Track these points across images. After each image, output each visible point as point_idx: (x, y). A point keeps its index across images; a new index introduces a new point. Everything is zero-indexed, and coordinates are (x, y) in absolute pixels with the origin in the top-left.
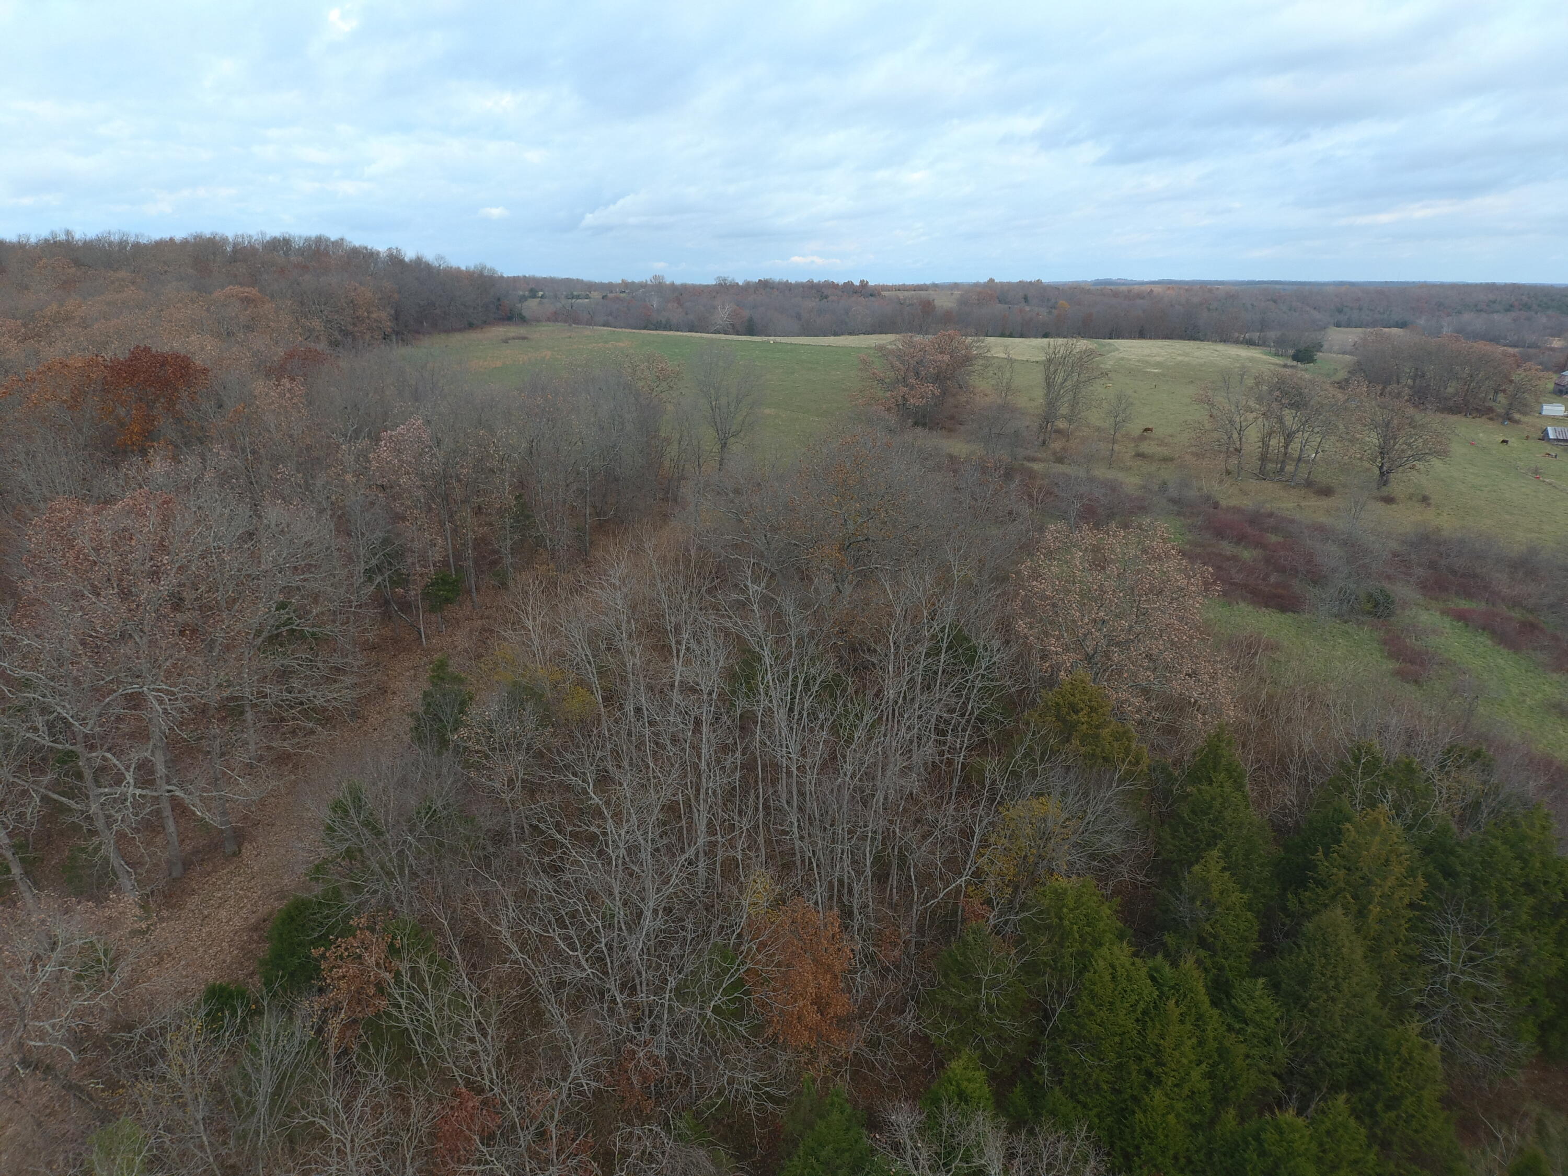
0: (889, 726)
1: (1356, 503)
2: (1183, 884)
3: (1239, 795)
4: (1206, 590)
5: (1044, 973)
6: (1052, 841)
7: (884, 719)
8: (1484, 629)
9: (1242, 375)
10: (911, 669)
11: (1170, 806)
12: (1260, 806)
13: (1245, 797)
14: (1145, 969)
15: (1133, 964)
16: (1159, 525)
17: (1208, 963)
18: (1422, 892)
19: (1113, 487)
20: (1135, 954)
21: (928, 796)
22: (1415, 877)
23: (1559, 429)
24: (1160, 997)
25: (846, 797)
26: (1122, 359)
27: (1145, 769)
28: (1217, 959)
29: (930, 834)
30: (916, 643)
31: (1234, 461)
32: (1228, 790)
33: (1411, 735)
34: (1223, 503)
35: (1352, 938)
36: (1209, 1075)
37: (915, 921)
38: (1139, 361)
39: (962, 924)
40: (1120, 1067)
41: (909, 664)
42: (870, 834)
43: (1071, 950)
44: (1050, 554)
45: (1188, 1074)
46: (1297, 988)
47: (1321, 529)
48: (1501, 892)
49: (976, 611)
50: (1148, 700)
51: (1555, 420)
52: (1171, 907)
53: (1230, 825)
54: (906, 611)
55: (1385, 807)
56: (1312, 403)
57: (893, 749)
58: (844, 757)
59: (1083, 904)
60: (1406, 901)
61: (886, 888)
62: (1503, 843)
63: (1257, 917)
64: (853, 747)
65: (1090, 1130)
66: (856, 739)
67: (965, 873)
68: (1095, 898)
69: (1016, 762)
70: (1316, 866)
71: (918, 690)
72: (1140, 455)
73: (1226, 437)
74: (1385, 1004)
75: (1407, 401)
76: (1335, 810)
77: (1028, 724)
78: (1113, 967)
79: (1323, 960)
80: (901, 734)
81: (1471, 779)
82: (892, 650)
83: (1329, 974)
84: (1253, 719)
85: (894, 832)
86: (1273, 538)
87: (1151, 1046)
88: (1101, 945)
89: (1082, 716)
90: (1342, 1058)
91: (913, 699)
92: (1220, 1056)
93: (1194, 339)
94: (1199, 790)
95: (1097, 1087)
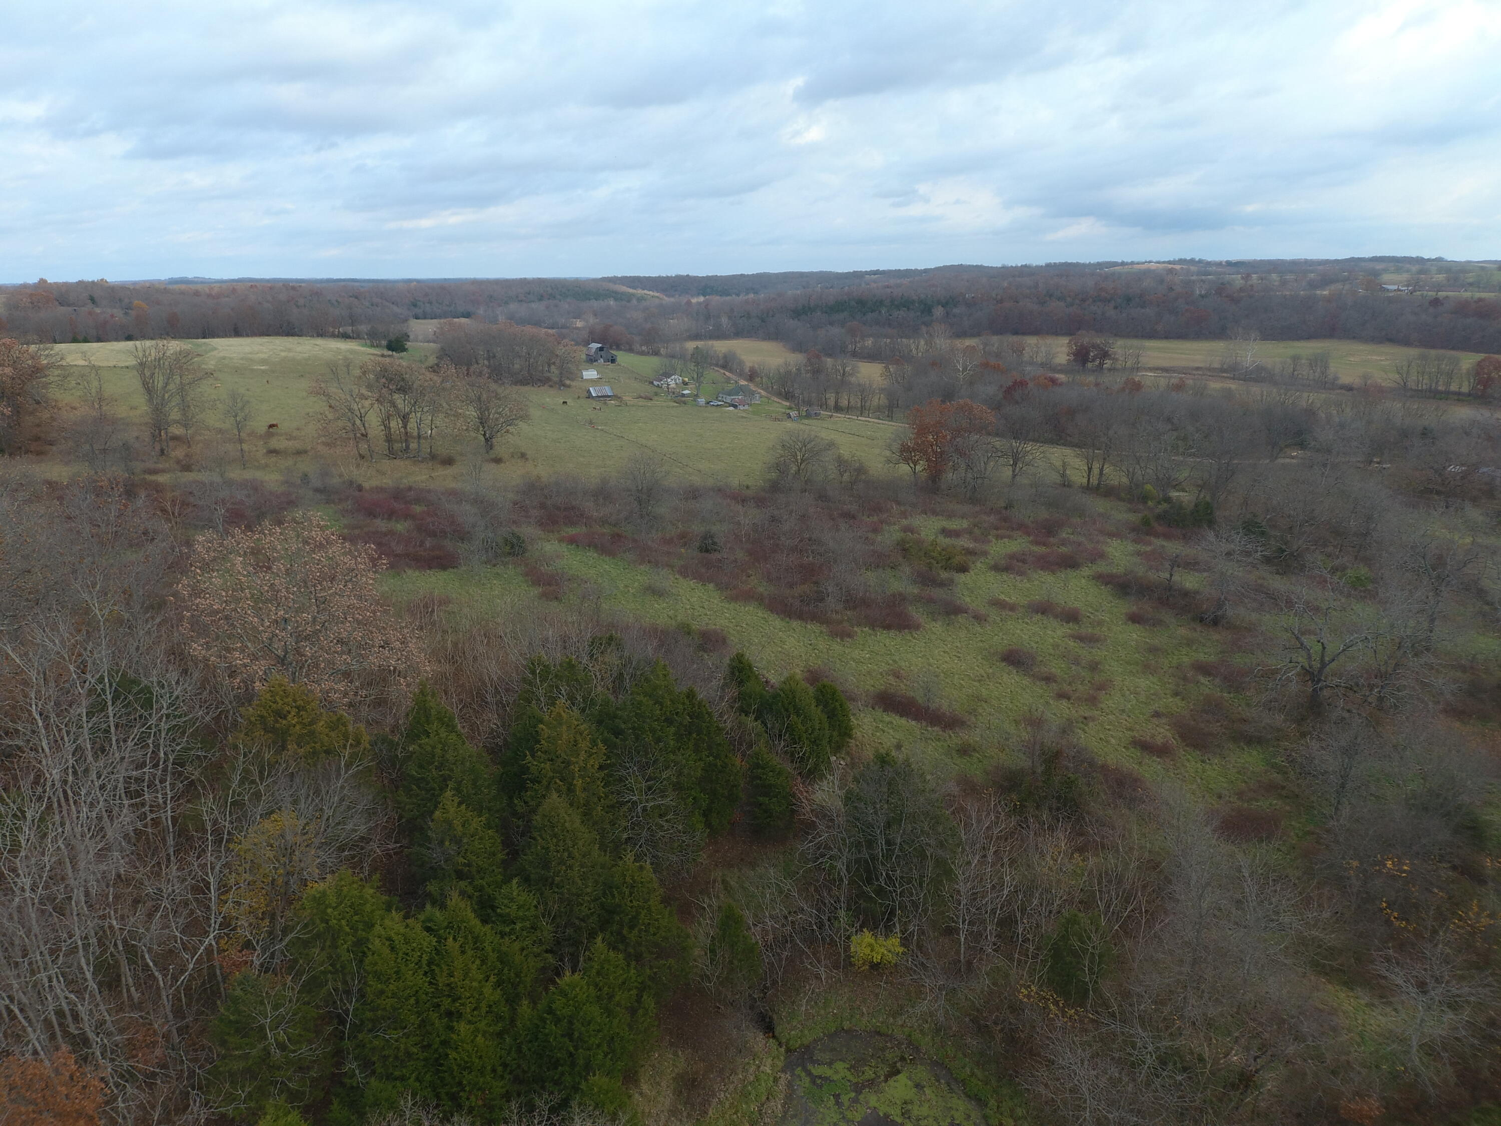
0: (65, 813)
1: (475, 466)
2: (430, 833)
3: (453, 736)
4: (375, 566)
5: (327, 981)
6: (297, 853)
7: (55, 805)
8: (589, 546)
9: (348, 366)
10: (72, 737)
11: (399, 770)
12: (473, 738)
13: (459, 736)
14: (419, 925)
15: (407, 926)
16: (312, 515)
17: (470, 890)
18: (605, 754)
19: (255, 487)
20: (406, 917)
21: (141, 869)
22: (597, 745)
23: (597, 388)
24: (439, 942)
25: (33, 915)
26: (224, 358)
27: (368, 746)
28: (476, 883)
29: (157, 908)
30: (70, 706)
31: (364, 446)
32: (443, 735)
33: (565, 639)
34: (366, 485)
35: (570, 812)
36: (499, 984)
37: (168, 1008)
38: (242, 359)
39: (225, 983)
40: (423, 1024)
41: (68, 733)
42: (80, 943)
43: (345, 946)
44: (206, 567)
45: (481, 993)
46: (543, 872)
47: (453, 493)
48: (653, 731)
49: (138, 648)
50: (351, 682)
51: (593, 382)
52: (426, 859)
53: (454, 764)
54: (45, 674)
55: (562, 701)
56: (415, 386)
57: (78, 836)
58: (14, 870)
59: (345, 897)
60: (597, 766)
61: (121, 992)
62: (645, 696)
63: (497, 832)
64: (23, 854)
65: (414, 1095)
66: (23, 843)
67: (212, 929)
68: (355, 886)
69: (234, 791)
70: (528, 768)
71: (90, 758)
72: (273, 452)
73: (350, 425)
74: (605, 851)
75: (488, 378)
76: (530, 717)
77: (236, 747)
78: (389, 939)
79: (555, 840)
80: (83, 815)
81: (612, 658)
82: (40, 724)
83: (561, 849)
84: (447, 668)
85: (111, 927)
86: (418, 509)
87: (444, 988)
88: (373, 925)
89: (292, 719)
90: (590, 909)
91: (86, 771)
92: (502, 962)
93: (293, 335)
94: (420, 746)
95: (409, 1055)
